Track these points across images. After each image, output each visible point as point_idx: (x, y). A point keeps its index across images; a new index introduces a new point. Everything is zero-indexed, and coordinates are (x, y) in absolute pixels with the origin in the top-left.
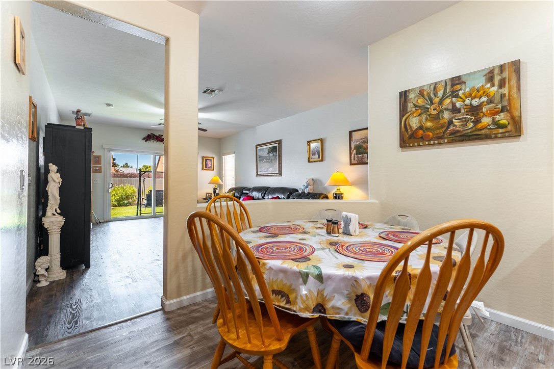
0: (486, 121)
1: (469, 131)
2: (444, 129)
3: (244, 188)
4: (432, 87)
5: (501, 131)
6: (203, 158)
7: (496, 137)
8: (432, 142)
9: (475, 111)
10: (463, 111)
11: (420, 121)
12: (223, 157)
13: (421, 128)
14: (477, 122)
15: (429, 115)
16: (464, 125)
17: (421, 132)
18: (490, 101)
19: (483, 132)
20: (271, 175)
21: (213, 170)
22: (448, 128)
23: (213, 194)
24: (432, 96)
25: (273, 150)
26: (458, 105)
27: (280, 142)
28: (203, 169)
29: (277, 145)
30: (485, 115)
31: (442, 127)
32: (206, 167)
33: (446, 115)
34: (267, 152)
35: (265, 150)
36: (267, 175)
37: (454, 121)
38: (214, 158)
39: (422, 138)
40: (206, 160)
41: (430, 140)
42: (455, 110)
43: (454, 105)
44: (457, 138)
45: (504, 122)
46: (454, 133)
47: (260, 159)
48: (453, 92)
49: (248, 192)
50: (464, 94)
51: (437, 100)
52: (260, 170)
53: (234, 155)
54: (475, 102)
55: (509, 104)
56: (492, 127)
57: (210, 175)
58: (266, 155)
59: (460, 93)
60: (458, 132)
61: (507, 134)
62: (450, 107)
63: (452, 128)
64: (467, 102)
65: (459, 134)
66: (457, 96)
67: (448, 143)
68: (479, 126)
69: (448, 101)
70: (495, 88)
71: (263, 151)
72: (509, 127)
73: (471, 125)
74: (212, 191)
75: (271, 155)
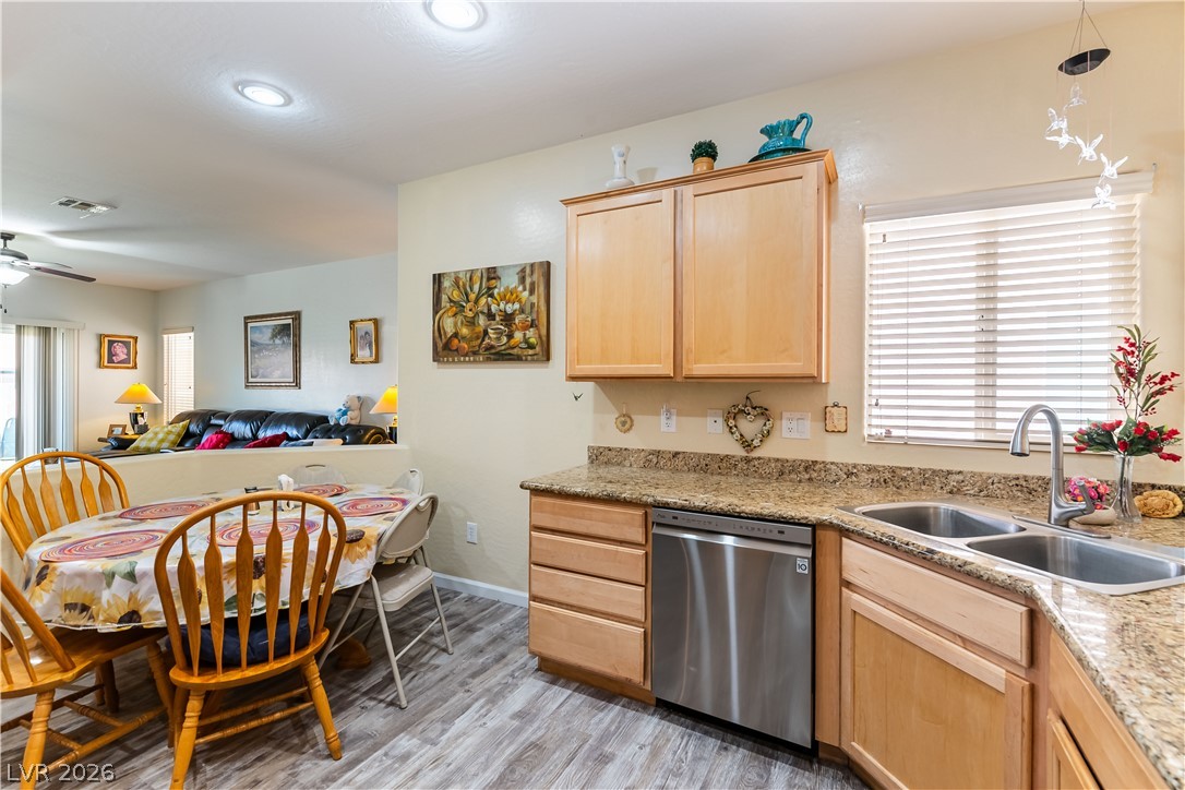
0: (518, 336)
1: (503, 348)
2: (479, 341)
3: (215, 414)
4: (468, 276)
5: (531, 352)
6: (101, 337)
7: (526, 360)
8: (467, 359)
9: (508, 319)
10: (498, 318)
11: (455, 324)
12: (165, 336)
13: (456, 335)
14: (510, 336)
15: (465, 316)
16: (499, 339)
17: (456, 341)
18: (522, 311)
19: (515, 351)
20: (278, 385)
21: (135, 367)
22: (483, 340)
23: (129, 426)
24: (469, 289)
25: (283, 330)
26: (494, 308)
27: (297, 316)
28: (100, 365)
29: (290, 321)
30: (517, 329)
31: (478, 338)
32: (110, 361)
33: (482, 321)
34: (270, 335)
35: (264, 330)
36: (269, 385)
37: (489, 330)
38: (136, 339)
39: (457, 350)
40: (111, 343)
41: (466, 355)
42: (491, 316)
43: (489, 309)
44: (492, 357)
45: (533, 340)
46: (490, 347)
47: (255, 348)
48: (489, 289)
49: (221, 422)
50: (499, 294)
51: (472, 297)
52: (254, 373)
53: (192, 334)
54: (510, 308)
55: (538, 317)
56: (523, 345)
57: (122, 381)
58: (268, 342)
59: (496, 291)
60: (492, 347)
61: (535, 357)
62: (486, 311)
63: (487, 341)
64: (502, 306)
65: (493, 351)
66: (492, 296)
67: (483, 361)
68: (512, 342)
69: (483, 301)
70: (526, 293)
71: (261, 332)
72: (538, 349)
73: (505, 339)
74: (127, 421)
75: (278, 341)
